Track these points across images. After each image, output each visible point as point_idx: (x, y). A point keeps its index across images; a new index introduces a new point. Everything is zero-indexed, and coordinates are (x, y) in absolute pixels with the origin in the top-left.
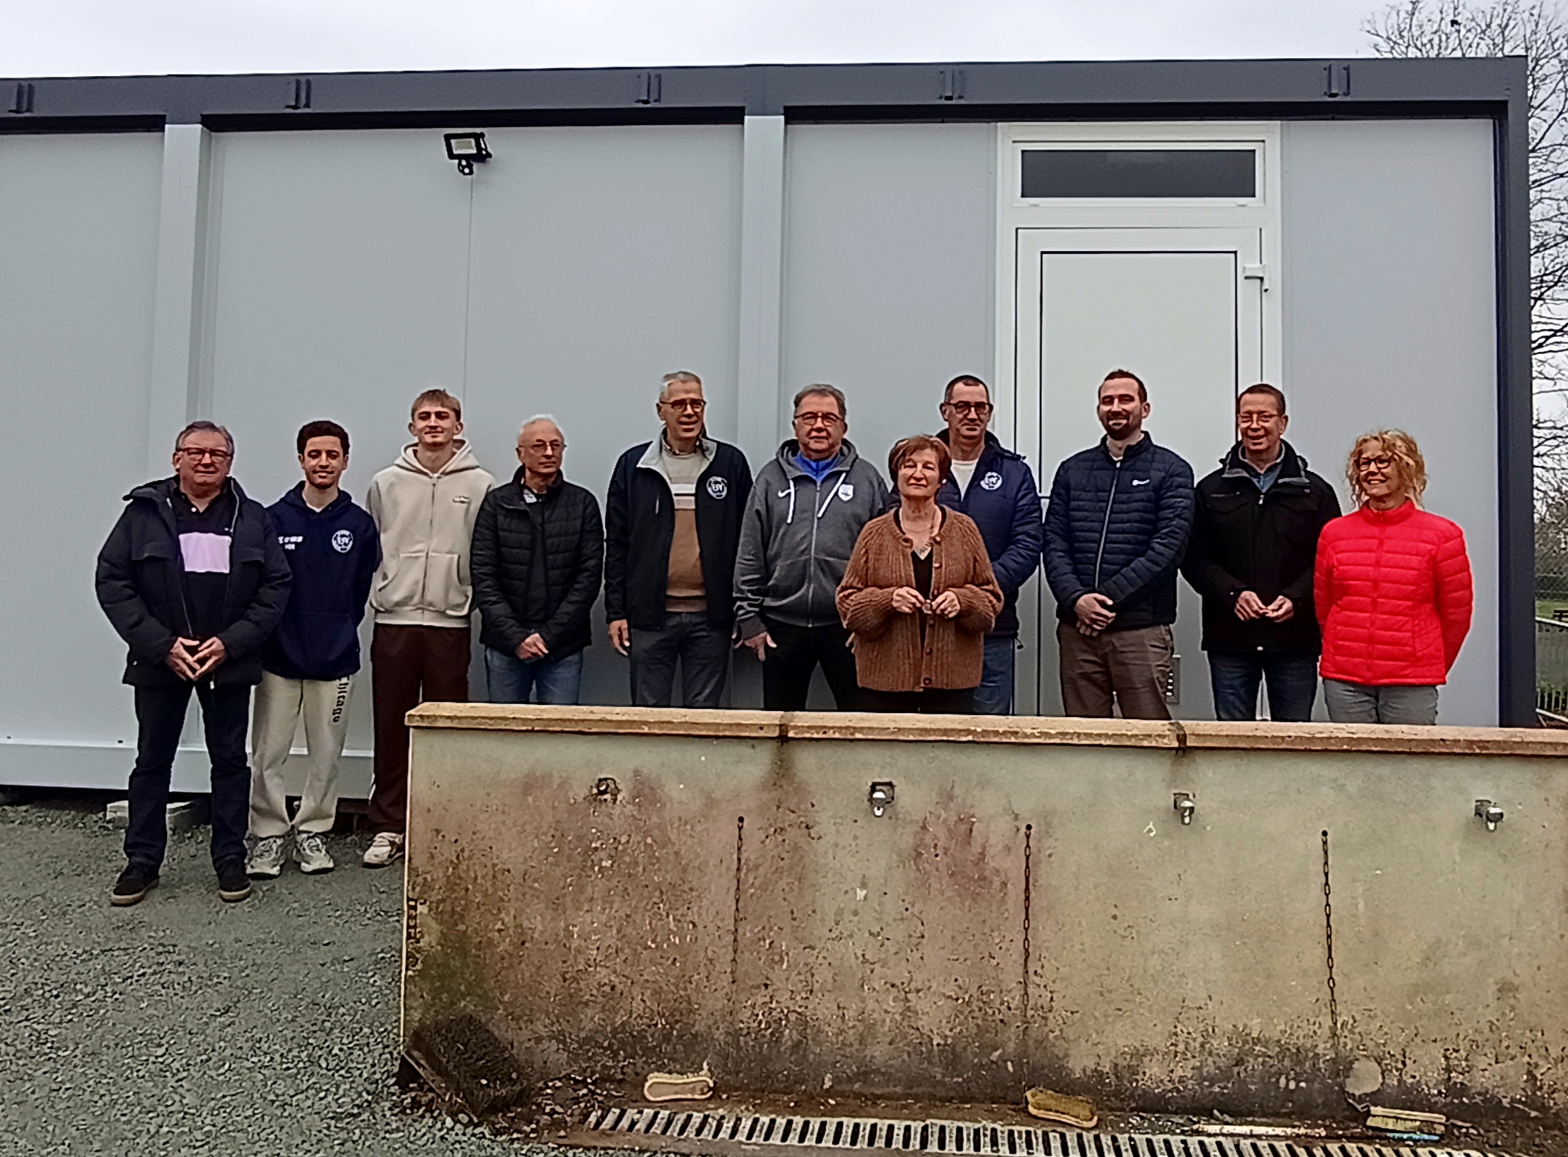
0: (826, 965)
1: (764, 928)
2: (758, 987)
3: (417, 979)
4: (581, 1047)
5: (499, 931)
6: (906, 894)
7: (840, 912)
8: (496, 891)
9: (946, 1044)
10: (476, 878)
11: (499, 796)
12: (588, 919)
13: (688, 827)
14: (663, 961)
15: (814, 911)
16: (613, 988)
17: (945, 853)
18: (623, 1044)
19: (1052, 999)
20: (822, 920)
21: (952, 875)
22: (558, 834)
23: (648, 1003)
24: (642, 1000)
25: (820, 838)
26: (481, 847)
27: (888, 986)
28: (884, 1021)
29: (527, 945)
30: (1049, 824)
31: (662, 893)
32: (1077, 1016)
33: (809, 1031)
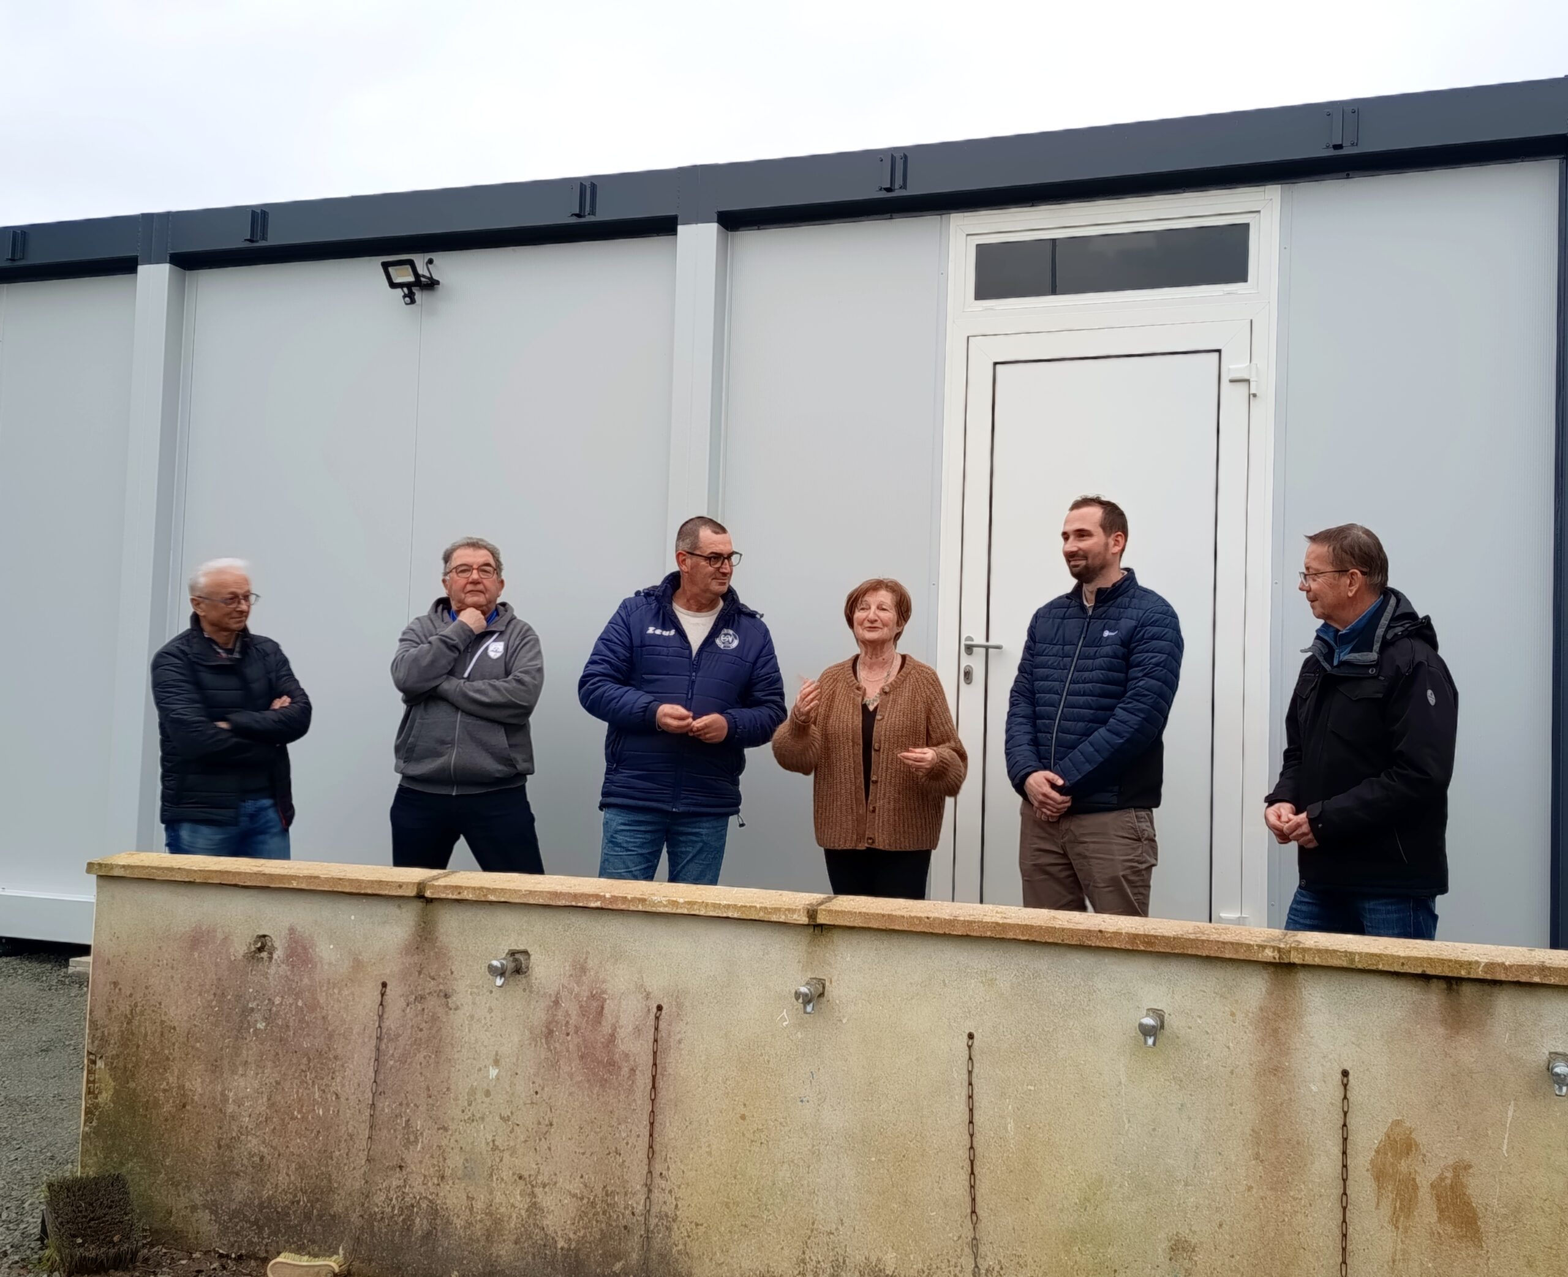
0: (457, 1150)
1: (401, 1104)
2: (393, 1168)
3: (92, 1135)
4: (230, 1219)
5: (165, 1091)
6: (536, 1075)
7: (473, 1091)
8: (163, 1050)
9: (569, 1249)
10: (146, 1035)
11: (170, 950)
12: (242, 1084)
13: (336, 991)
14: (308, 1133)
15: (448, 1089)
16: (262, 1159)
17: (576, 1032)
18: (269, 1219)
19: (677, 1206)
20: (456, 1099)
21: (582, 1057)
22: (219, 992)
23: (293, 1178)
24: (288, 1175)
25: (456, 1009)
26: (152, 1002)
27: (516, 1177)
28: (510, 1217)
29: (188, 1107)
30: (680, 1006)
31: (309, 1060)
32: (702, 1229)
33: (438, 1221)
